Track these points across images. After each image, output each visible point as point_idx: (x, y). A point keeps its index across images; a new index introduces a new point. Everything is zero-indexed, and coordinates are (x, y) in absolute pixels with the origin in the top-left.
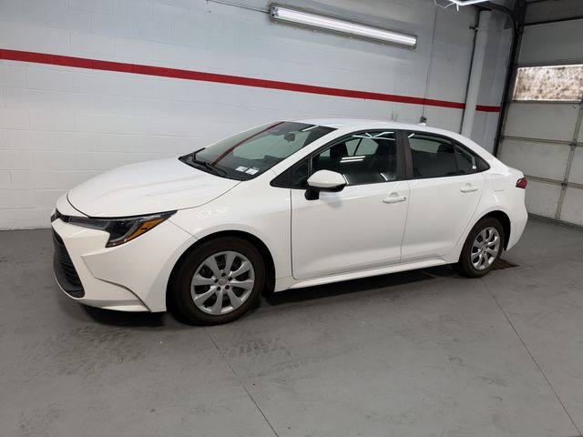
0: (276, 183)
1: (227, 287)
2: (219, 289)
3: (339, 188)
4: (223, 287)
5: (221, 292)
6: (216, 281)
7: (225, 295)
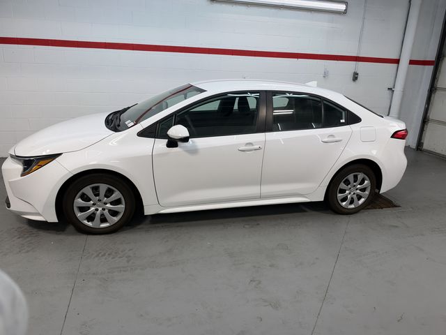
0: (141, 134)
1: (104, 209)
2: (97, 210)
3: (185, 140)
4: (100, 209)
5: (98, 213)
6: (94, 204)
7: (102, 215)
